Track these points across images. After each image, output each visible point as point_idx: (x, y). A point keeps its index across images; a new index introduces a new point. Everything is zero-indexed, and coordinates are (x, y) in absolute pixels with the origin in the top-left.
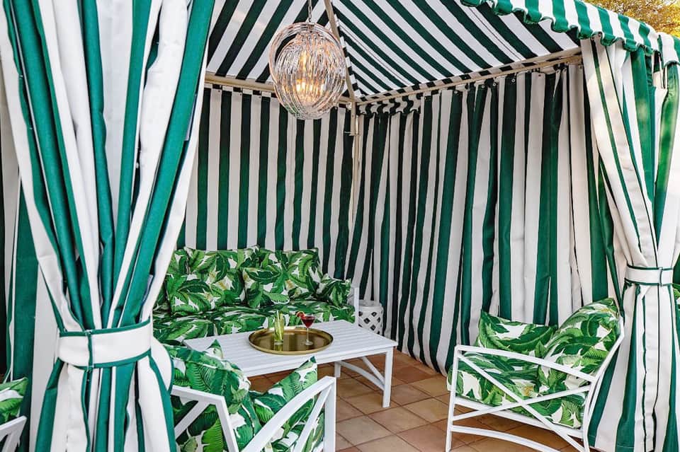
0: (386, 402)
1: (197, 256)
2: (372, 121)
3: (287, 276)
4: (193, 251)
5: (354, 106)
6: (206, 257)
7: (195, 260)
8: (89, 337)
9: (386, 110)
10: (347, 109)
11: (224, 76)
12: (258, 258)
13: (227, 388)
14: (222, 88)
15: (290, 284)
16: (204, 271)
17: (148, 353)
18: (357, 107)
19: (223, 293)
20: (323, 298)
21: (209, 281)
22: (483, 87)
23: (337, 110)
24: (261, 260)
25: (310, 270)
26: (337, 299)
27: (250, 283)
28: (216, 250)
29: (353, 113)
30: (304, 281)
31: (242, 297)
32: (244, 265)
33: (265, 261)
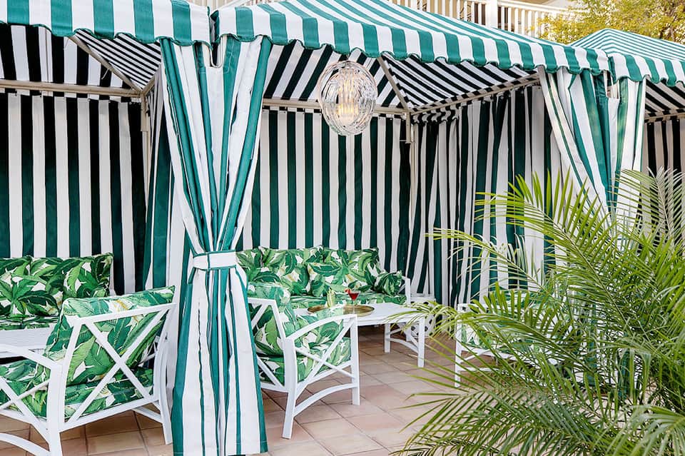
0: (421, 364)
1: (270, 253)
2: (425, 129)
3: (347, 271)
4: (266, 249)
5: (408, 116)
6: (277, 254)
7: (268, 256)
8: (208, 255)
9: (434, 119)
10: (402, 119)
11: (288, 99)
12: (322, 256)
13: (277, 296)
14: (287, 110)
15: (349, 278)
16: (275, 265)
17: (235, 267)
18: (411, 117)
19: (291, 285)
20: (379, 290)
21: (280, 273)
22: (502, 98)
23: (392, 121)
24: (324, 258)
25: (369, 266)
26: (390, 289)
27: (314, 276)
28: (287, 248)
29: (408, 122)
30: (363, 275)
31: (308, 288)
32: (308, 261)
33: (328, 259)
